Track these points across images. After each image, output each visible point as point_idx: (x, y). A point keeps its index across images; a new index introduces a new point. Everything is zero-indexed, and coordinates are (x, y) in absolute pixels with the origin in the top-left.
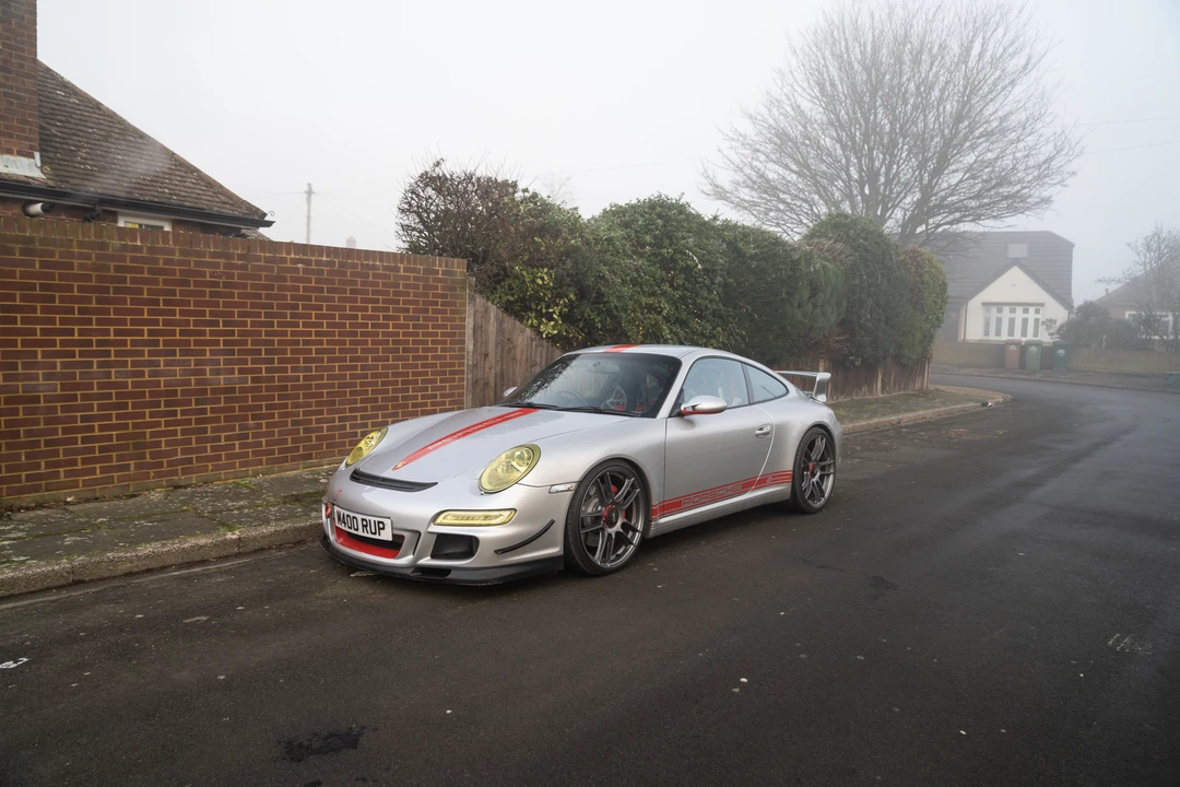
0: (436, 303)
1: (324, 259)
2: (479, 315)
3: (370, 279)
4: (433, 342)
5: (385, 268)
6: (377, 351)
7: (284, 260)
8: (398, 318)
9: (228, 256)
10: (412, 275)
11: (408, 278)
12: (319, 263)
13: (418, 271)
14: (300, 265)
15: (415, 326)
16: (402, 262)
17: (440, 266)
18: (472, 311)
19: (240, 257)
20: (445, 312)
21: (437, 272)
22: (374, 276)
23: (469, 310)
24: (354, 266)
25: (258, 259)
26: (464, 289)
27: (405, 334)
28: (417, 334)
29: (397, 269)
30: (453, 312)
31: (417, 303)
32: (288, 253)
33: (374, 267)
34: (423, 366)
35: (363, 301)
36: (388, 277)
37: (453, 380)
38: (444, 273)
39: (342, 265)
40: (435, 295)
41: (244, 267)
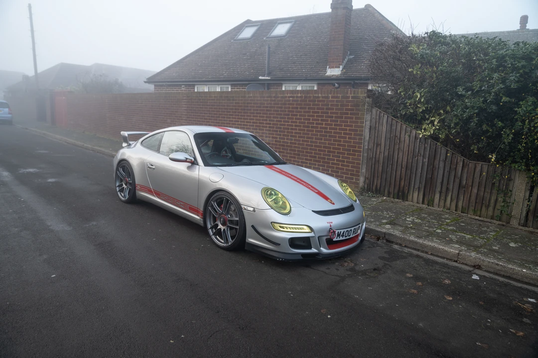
0: (347, 114)
1: (299, 95)
2: (374, 121)
3: (316, 103)
4: (344, 134)
5: (323, 97)
6: (317, 135)
7: (286, 97)
8: (328, 121)
9: (270, 97)
10: (335, 99)
11: (333, 101)
12: (297, 97)
13: (339, 97)
14: (291, 99)
15: (335, 125)
16: (331, 94)
17: (351, 94)
18: (369, 118)
19: (274, 97)
20: (352, 118)
21: (348, 97)
22: (318, 101)
23: (368, 117)
24: (310, 97)
25: (278, 97)
26: (364, 105)
27: (330, 129)
28: (336, 129)
29: (328, 97)
30: (356, 118)
31: (337, 113)
32: (287, 94)
33: (318, 97)
34: (338, 145)
35: (313, 112)
36: (324, 101)
37: (354, 155)
38: (353, 97)
39: (305, 97)
40: (347, 109)
41: (275, 100)
